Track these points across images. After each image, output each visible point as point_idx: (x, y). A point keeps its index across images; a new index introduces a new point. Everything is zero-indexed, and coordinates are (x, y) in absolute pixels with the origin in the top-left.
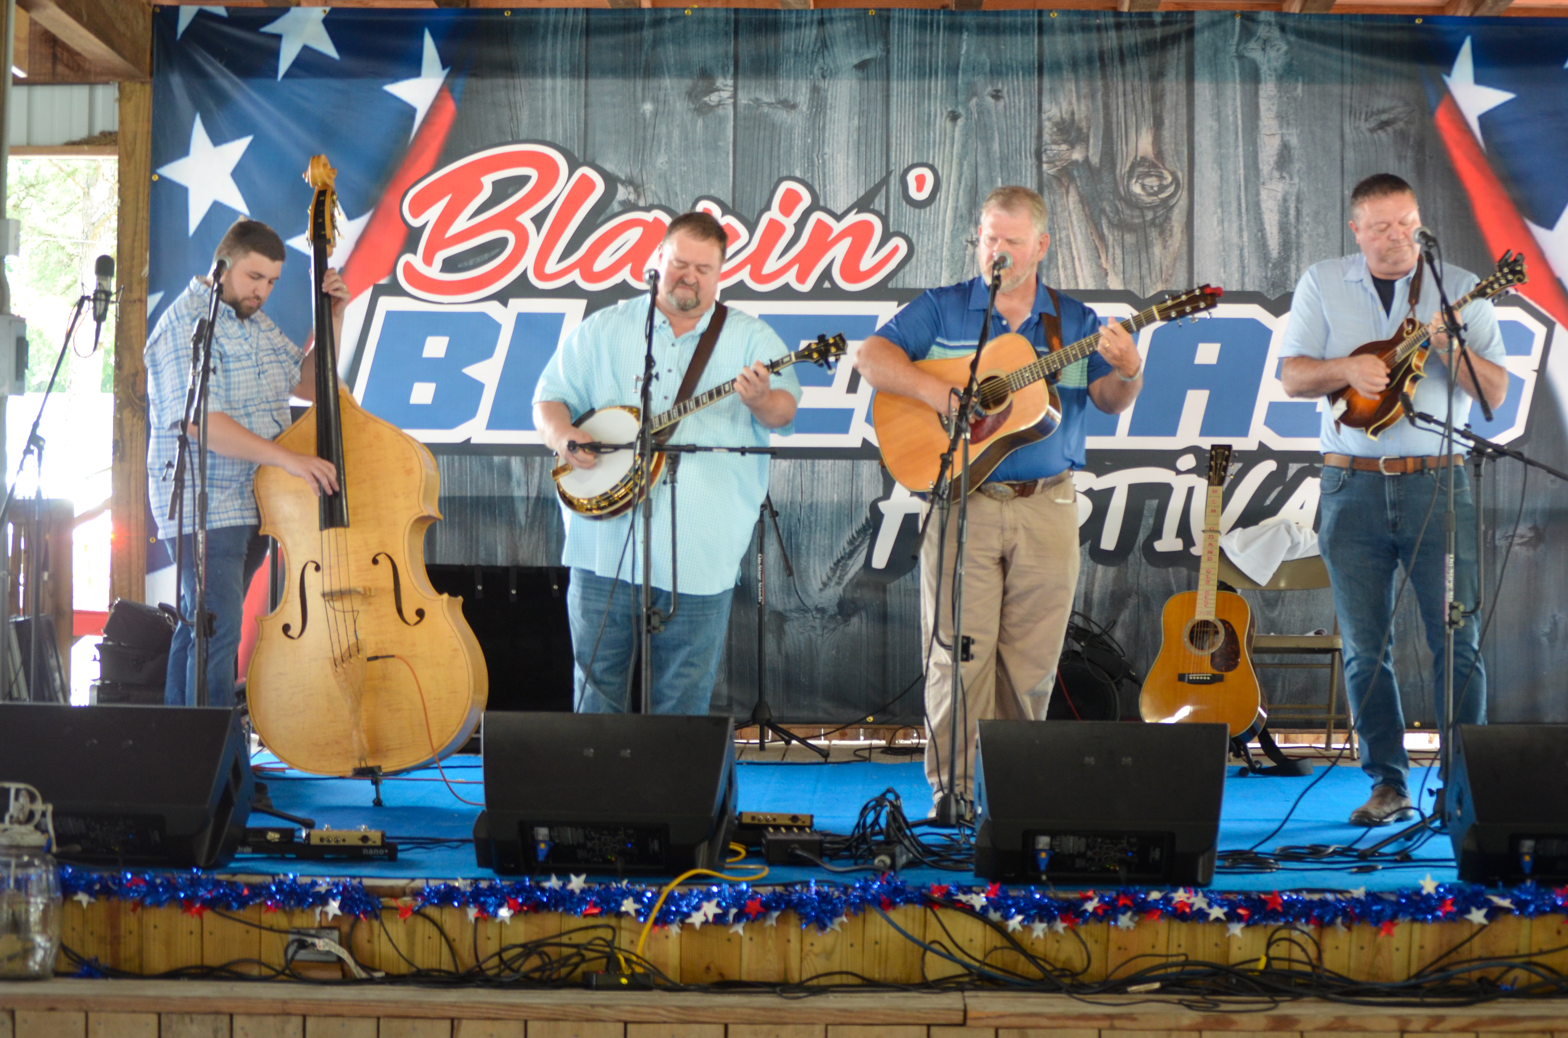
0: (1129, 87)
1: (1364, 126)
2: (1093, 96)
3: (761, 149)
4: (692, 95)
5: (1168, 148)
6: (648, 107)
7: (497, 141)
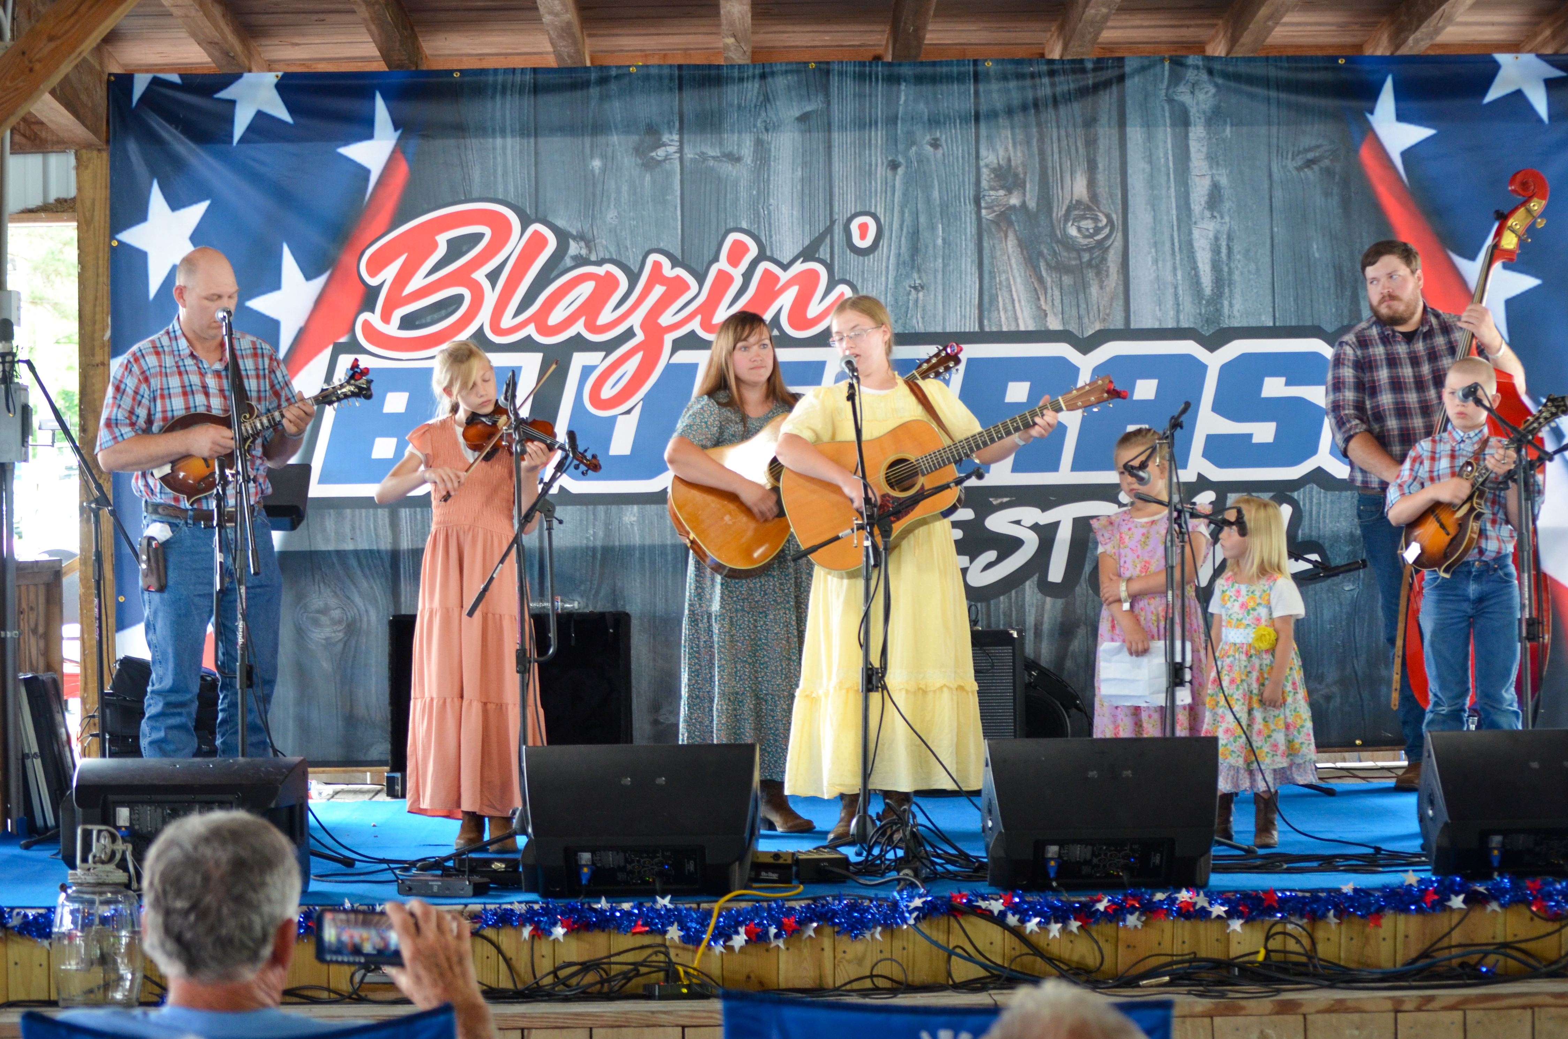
0: (1063, 132)
1: (1291, 165)
2: (1028, 143)
3: (707, 202)
4: (639, 151)
5: (1102, 190)
6: (597, 164)
7: (450, 200)
